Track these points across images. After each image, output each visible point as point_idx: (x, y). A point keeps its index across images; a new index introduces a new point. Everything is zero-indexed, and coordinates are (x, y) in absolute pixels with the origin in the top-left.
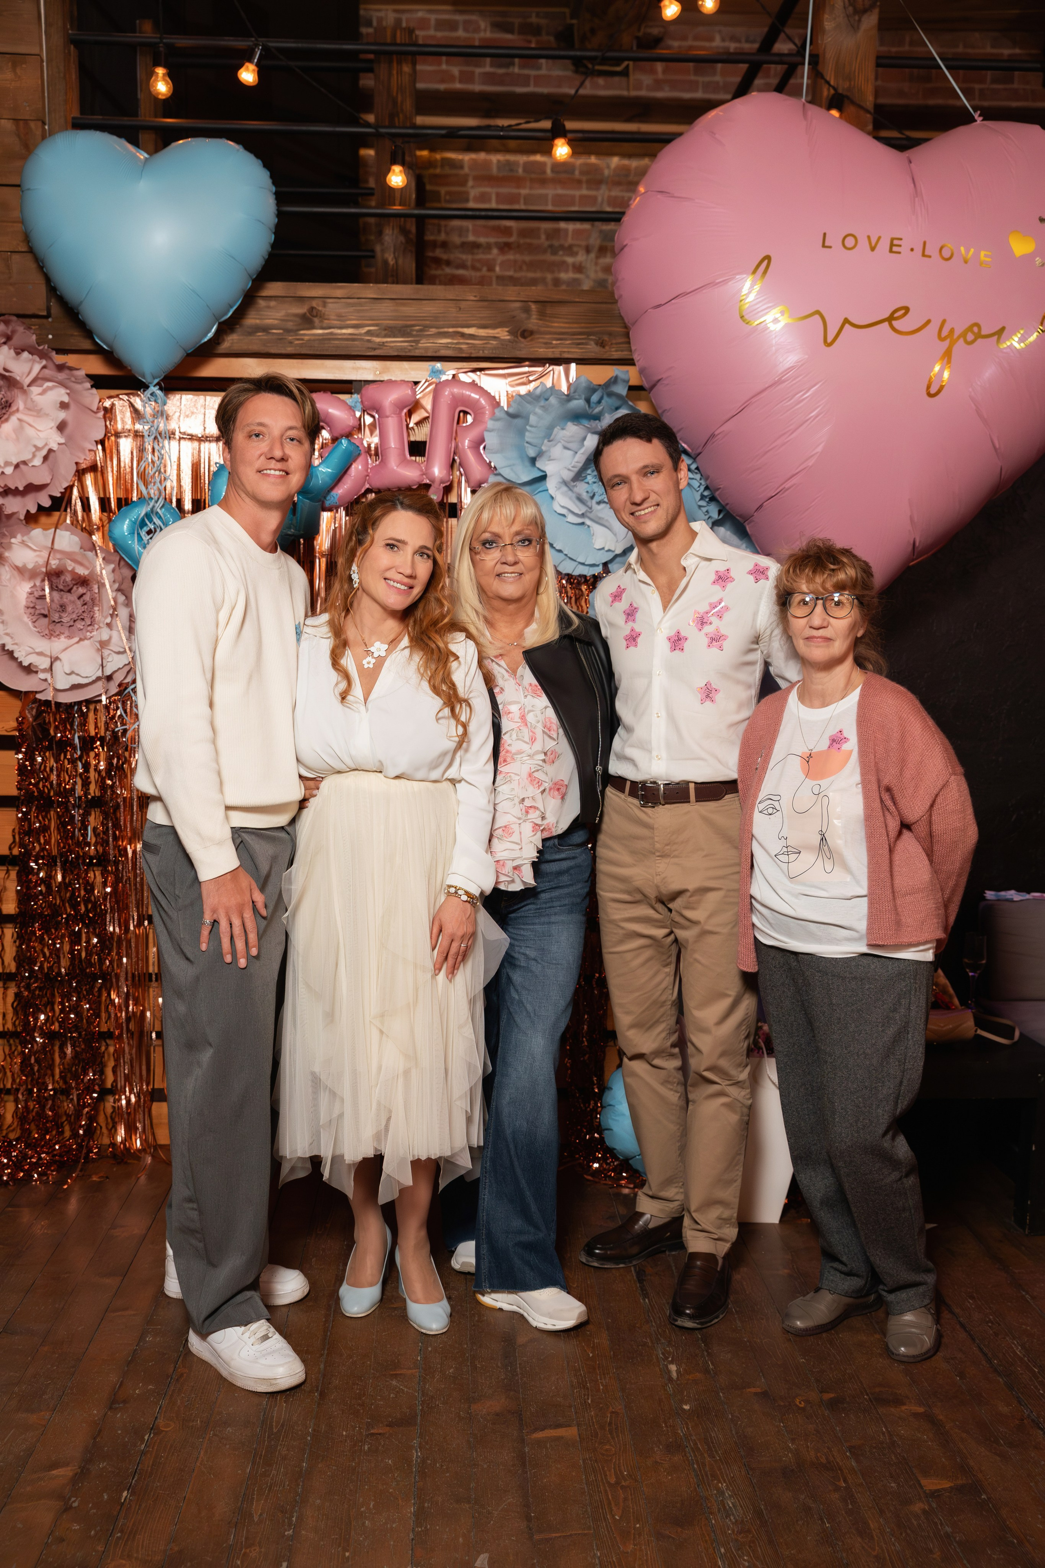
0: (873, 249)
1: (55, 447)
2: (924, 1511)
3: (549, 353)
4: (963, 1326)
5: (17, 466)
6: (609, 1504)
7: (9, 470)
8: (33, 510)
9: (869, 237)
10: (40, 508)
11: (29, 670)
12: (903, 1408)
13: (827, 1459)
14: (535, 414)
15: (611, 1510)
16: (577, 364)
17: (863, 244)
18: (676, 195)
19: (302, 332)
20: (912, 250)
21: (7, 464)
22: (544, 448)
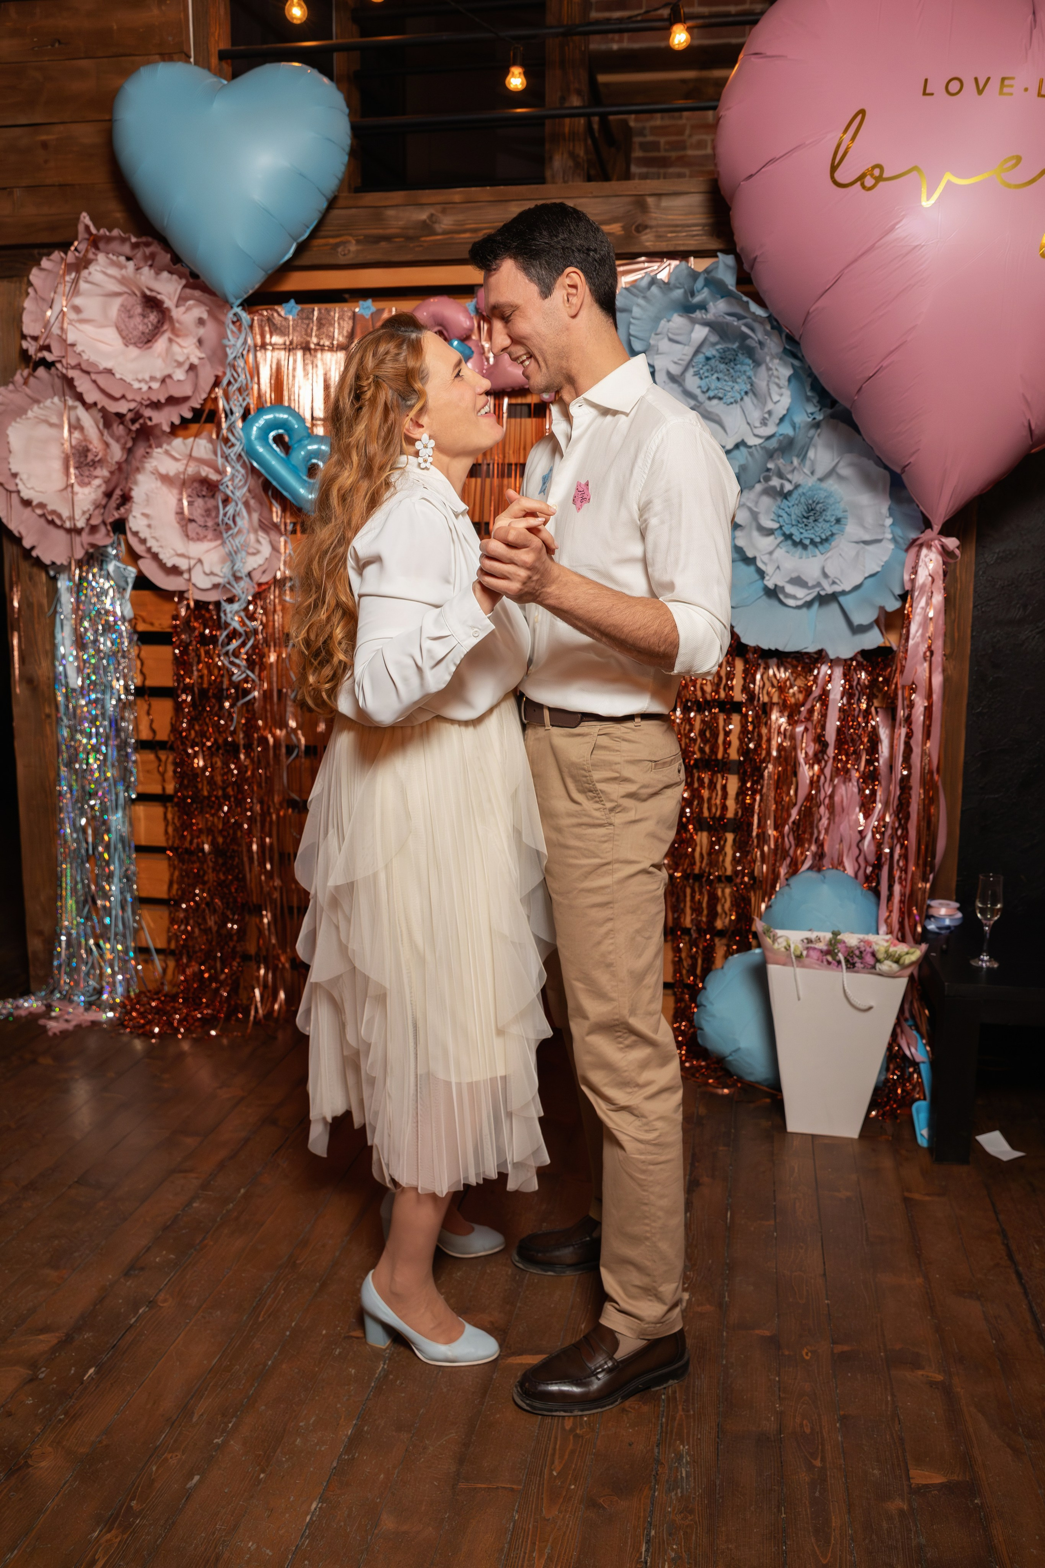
0: (980, 92)
1: (195, 361)
2: (901, 1512)
3: (663, 246)
4: (1019, 1276)
5: (163, 381)
6: (553, 1455)
7: (155, 385)
8: (177, 421)
9: (976, 79)
10: (184, 420)
11: (175, 571)
12: (920, 1372)
13: (812, 1429)
14: (638, 305)
15: (552, 1463)
16: (695, 257)
17: (970, 85)
18: (768, 54)
19: (423, 239)
20: (1026, 90)
21: (152, 378)
22: (652, 342)
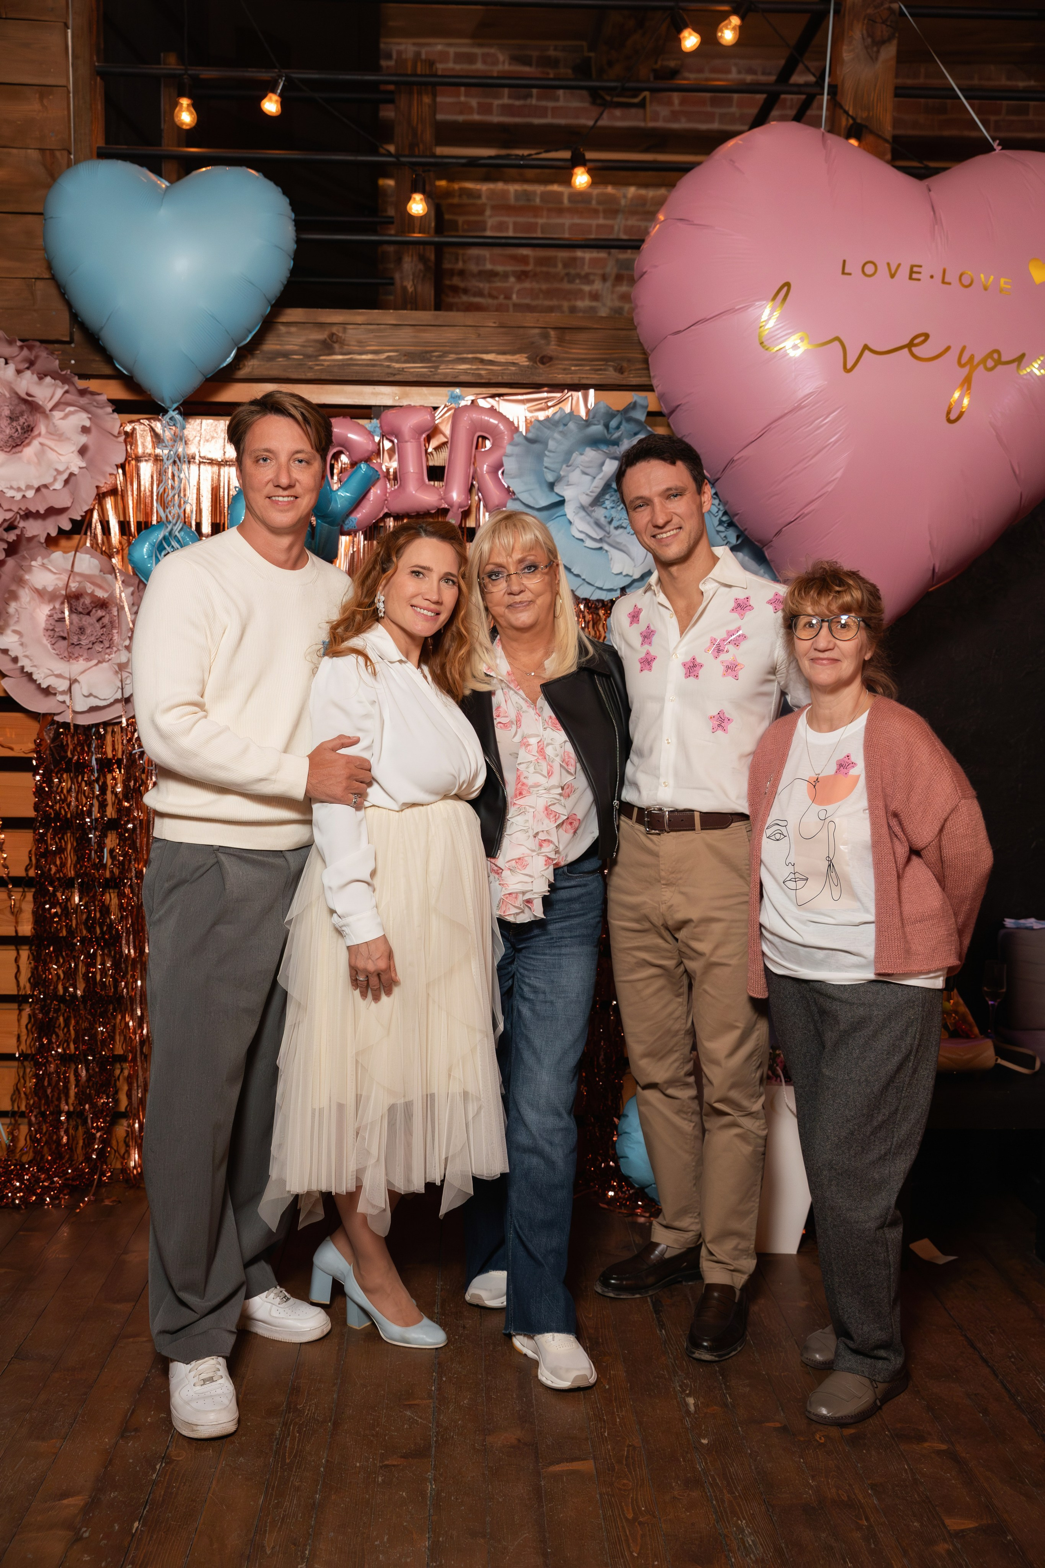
0: (892, 276)
1: (76, 470)
2: (948, 1552)
3: (568, 379)
5: (38, 490)
6: (627, 1541)
7: (30, 494)
8: (54, 533)
9: (888, 264)
10: (61, 531)
11: (48, 692)
12: (926, 1445)
13: (848, 1496)
14: (554, 439)
15: (629, 1547)
16: (595, 390)
17: (883, 270)
18: (695, 222)
19: (322, 358)
20: (932, 277)
21: (29, 487)
22: (562, 473)
